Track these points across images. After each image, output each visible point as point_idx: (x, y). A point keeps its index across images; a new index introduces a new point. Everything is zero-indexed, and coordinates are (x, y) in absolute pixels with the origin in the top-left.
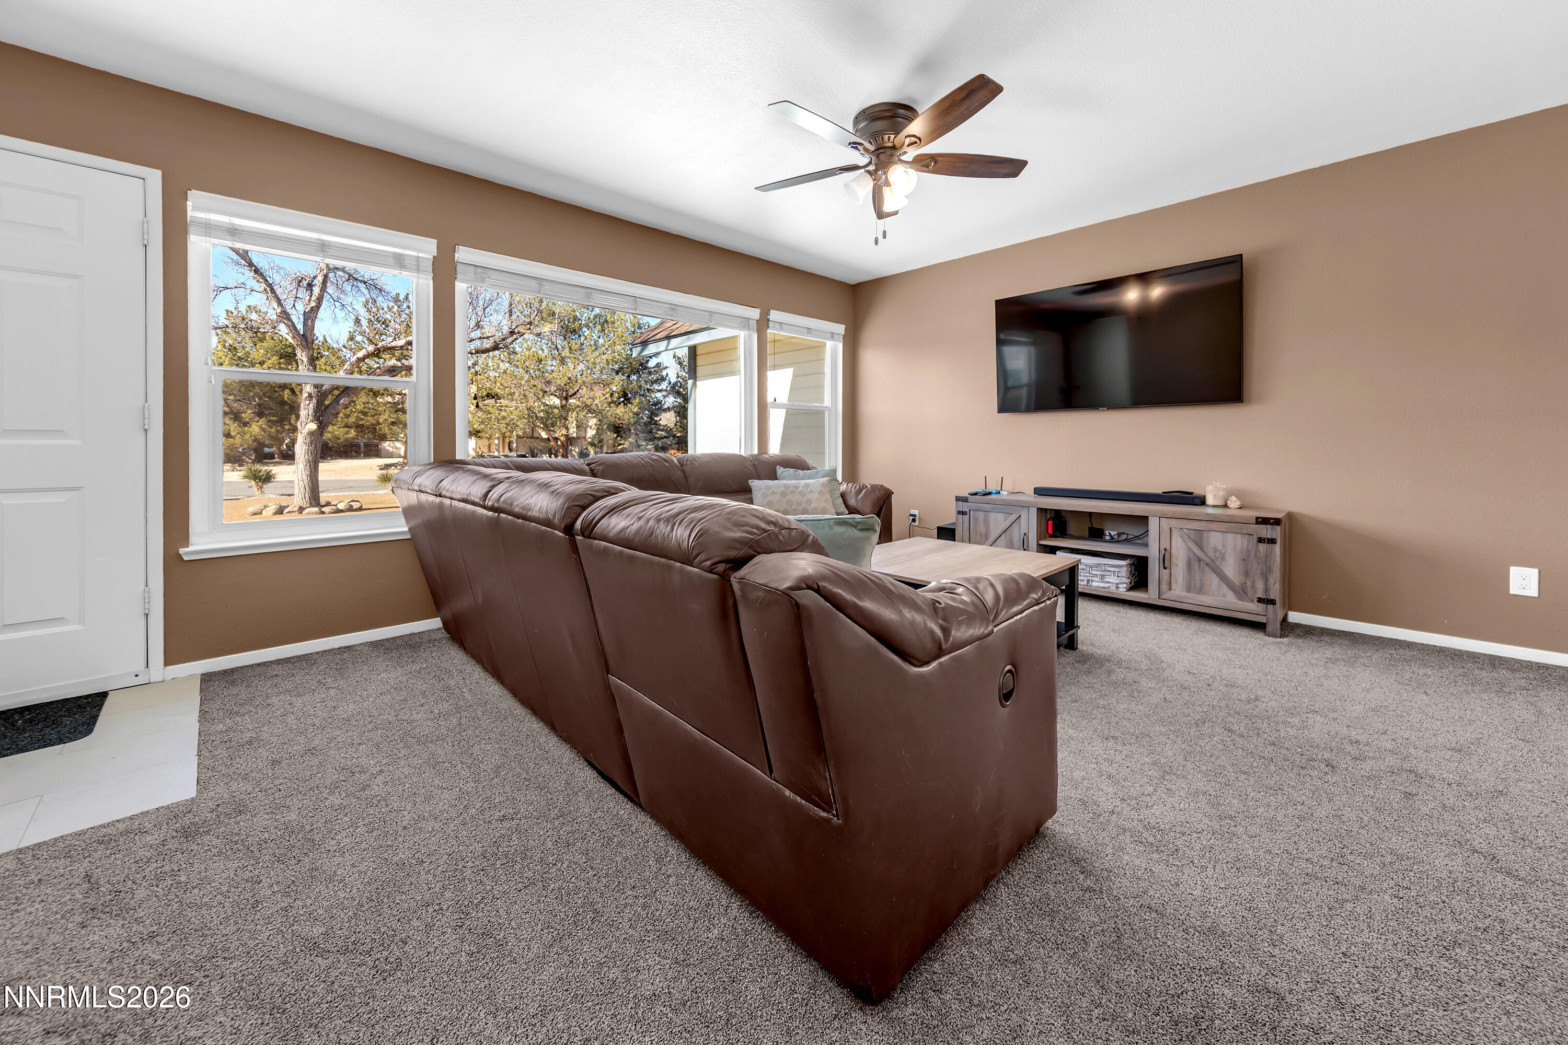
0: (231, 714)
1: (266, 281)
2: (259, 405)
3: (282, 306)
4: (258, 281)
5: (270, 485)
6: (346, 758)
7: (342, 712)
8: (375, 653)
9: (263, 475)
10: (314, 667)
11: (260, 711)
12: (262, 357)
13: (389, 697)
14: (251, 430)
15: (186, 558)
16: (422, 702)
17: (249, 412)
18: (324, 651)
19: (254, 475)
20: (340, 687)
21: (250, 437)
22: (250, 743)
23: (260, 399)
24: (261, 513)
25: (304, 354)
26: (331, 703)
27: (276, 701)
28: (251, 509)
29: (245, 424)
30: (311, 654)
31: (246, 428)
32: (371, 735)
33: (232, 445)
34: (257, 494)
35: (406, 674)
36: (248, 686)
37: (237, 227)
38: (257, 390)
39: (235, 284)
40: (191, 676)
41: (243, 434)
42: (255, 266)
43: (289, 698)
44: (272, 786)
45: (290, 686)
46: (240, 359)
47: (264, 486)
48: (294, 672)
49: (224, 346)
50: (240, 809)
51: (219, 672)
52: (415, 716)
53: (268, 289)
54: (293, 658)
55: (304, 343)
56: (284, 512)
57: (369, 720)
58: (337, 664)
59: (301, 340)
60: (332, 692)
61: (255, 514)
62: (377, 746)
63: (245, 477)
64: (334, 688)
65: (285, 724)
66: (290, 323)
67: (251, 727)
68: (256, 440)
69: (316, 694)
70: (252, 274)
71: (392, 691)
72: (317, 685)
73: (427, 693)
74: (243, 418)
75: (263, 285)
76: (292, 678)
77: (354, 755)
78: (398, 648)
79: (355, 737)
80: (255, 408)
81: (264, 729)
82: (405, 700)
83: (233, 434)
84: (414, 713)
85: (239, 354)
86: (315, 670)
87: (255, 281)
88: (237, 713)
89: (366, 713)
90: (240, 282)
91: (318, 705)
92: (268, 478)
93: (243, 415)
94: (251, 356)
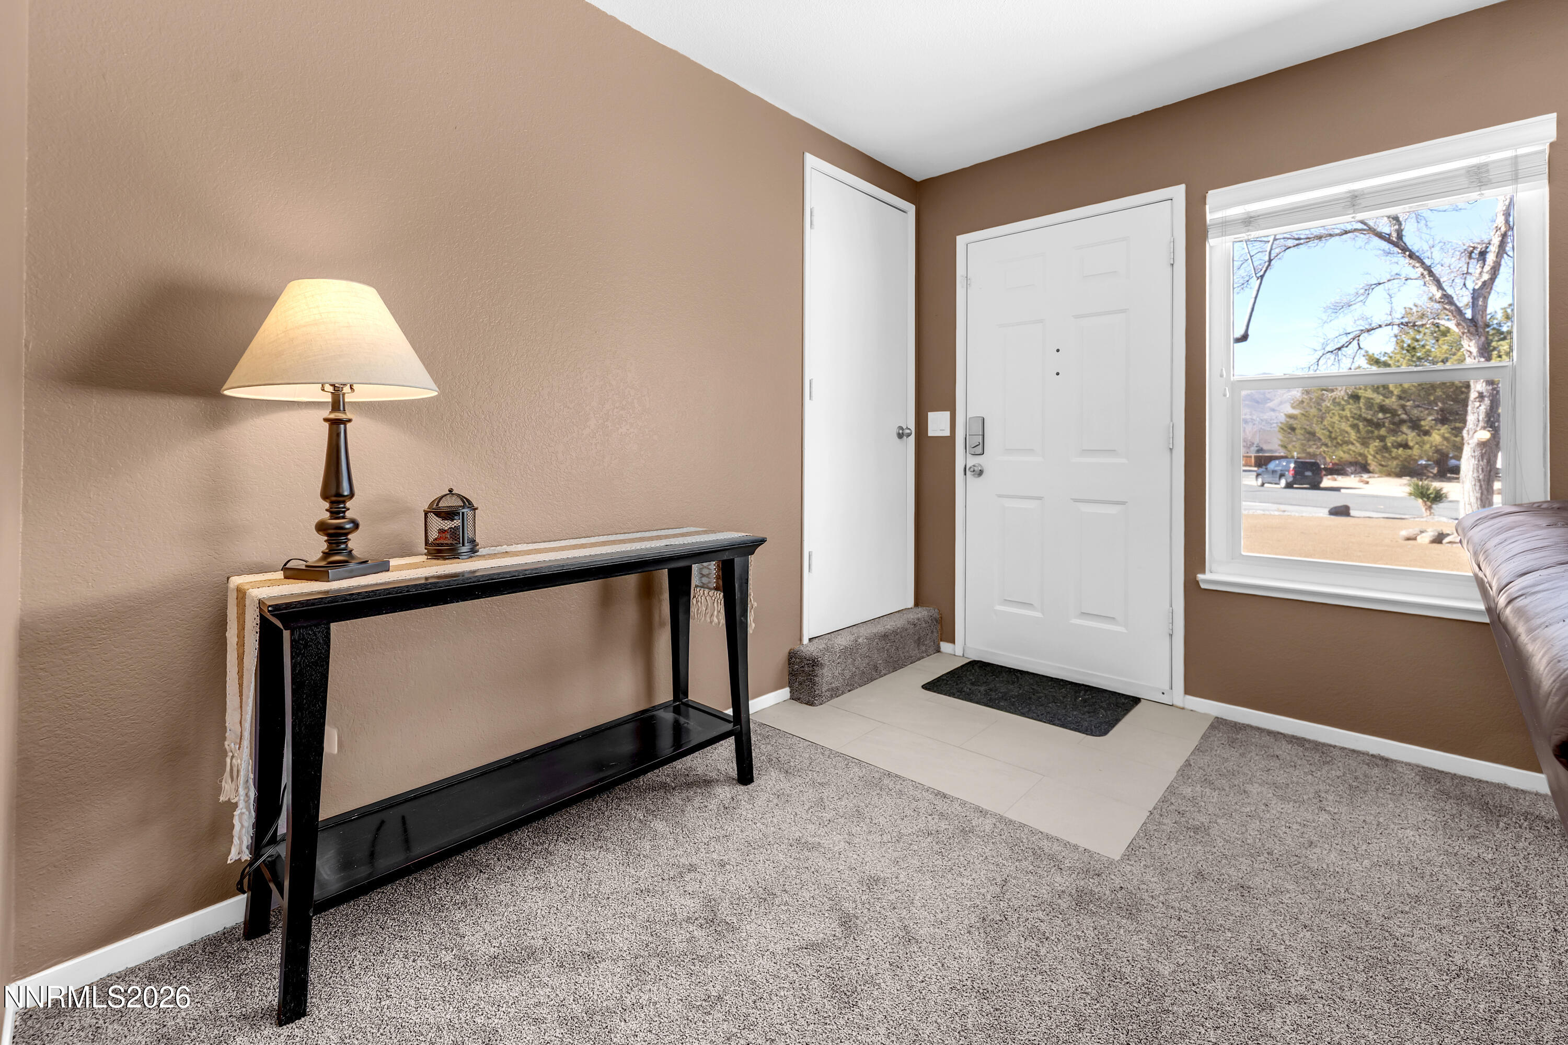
0: (1207, 781)
1: (1423, 263)
2: (1442, 410)
3: (1443, 289)
4: (1414, 267)
5: (1441, 505)
6: (1275, 935)
7: (1315, 857)
8: (1420, 789)
9: (1431, 493)
10: (1326, 768)
11: (1232, 795)
12: (1446, 353)
13: (1395, 877)
14: (1431, 439)
15: (1203, 586)
16: (1444, 923)
17: (1430, 418)
18: (1354, 751)
19: (1422, 493)
20: (1336, 817)
21: (1431, 447)
22: (1196, 829)
23: (1443, 403)
24: (1415, 539)
25: (1473, 343)
26: (1311, 834)
27: (1255, 791)
28: (1404, 533)
29: (1427, 433)
30: (1334, 747)
31: (1426, 438)
32: (1329, 923)
33: (1410, 456)
34: (1425, 515)
35: (1447, 853)
36: (1242, 755)
37: (1252, 215)
38: (1439, 393)
39: (1389, 277)
40: (1205, 715)
41: (1421, 444)
42: (1410, 251)
43: (1271, 795)
44: (1176, 905)
45: (1281, 780)
46: (1419, 359)
47: (1434, 506)
48: (1299, 762)
49: (1402, 348)
50: (1132, 910)
51: (1231, 722)
52: (1415, 940)
53: (1426, 273)
54: (1309, 741)
55: (1472, 329)
56: (1445, 541)
57: (1343, 895)
58: (1356, 778)
59: (1468, 326)
60: (1324, 817)
61: (1408, 539)
62: (1326, 947)
63: (1411, 494)
64: (1329, 812)
65: (1244, 829)
66: (1453, 308)
67: (1211, 810)
68: (1437, 451)
69: (1302, 809)
70: (1408, 260)
71: (1407, 868)
72: (1311, 796)
73: (1462, 911)
74: (1422, 426)
75: (1421, 270)
76: (1291, 770)
77: (1286, 937)
78: (1461, 798)
79: (1306, 909)
80: (1438, 414)
81: (1220, 821)
82: (1417, 899)
83: (1411, 444)
84: (1417, 933)
85: (1418, 354)
86: (1324, 772)
87: (1410, 268)
88: (1211, 783)
89: (1345, 880)
90: (1393, 273)
91: (1295, 827)
92: (1438, 497)
93: (1423, 423)
94: (1433, 354)
